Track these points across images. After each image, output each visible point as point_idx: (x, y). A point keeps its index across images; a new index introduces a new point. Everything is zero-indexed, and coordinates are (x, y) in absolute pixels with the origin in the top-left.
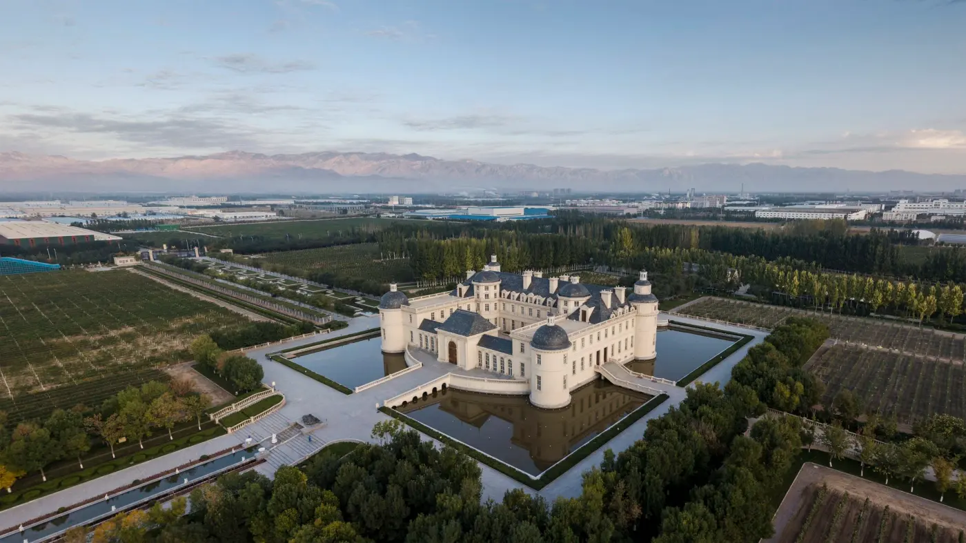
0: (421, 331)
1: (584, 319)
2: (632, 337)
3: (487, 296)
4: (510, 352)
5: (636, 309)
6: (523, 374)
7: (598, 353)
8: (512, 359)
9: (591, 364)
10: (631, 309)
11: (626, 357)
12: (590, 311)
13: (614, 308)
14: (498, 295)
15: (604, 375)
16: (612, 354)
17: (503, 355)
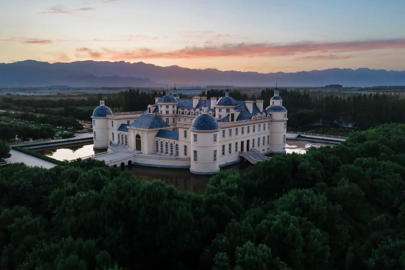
0: (119, 132)
1: (233, 120)
2: (268, 136)
3: (167, 112)
4: (177, 139)
5: (271, 116)
6: (186, 154)
7: (242, 143)
8: (178, 143)
9: (236, 150)
10: (268, 115)
11: (264, 150)
12: (237, 114)
13: (255, 113)
14: (175, 112)
15: (247, 158)
16: (253, 146)
17: (172, 141)
